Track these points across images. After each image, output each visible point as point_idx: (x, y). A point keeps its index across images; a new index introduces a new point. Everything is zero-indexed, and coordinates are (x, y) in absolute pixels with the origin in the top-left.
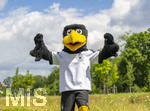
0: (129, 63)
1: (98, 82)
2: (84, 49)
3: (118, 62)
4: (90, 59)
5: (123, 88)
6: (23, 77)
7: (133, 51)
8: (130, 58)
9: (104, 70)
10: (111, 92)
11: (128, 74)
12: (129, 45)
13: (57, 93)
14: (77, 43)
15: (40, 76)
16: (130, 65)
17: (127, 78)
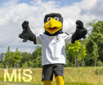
0: (95, 44)
1: (71, 58)
2: (60, 32)
3: (87, 42)
4: (65, 40)
5: (90, 63)
6: (13, 53)
7: (98, 34)
8: (95, 40)
9: (76, 49)
10: (81, 65)
11: (94, 52)
12: (95, 30)
13: (39, 66)
14: (55, 28)
15: (26, 53)
16: (96, 45)
17: (93, 55)
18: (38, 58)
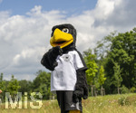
0: (116, 64)
5: (110, 90)
7: (120, 51)
9: (91, 72)
10: (99, 94)
11: (116, 75)
12: (115, 45)
15: (25, 81)
16: (117, 66)
17: (114, 79)
18: (41, 87)
